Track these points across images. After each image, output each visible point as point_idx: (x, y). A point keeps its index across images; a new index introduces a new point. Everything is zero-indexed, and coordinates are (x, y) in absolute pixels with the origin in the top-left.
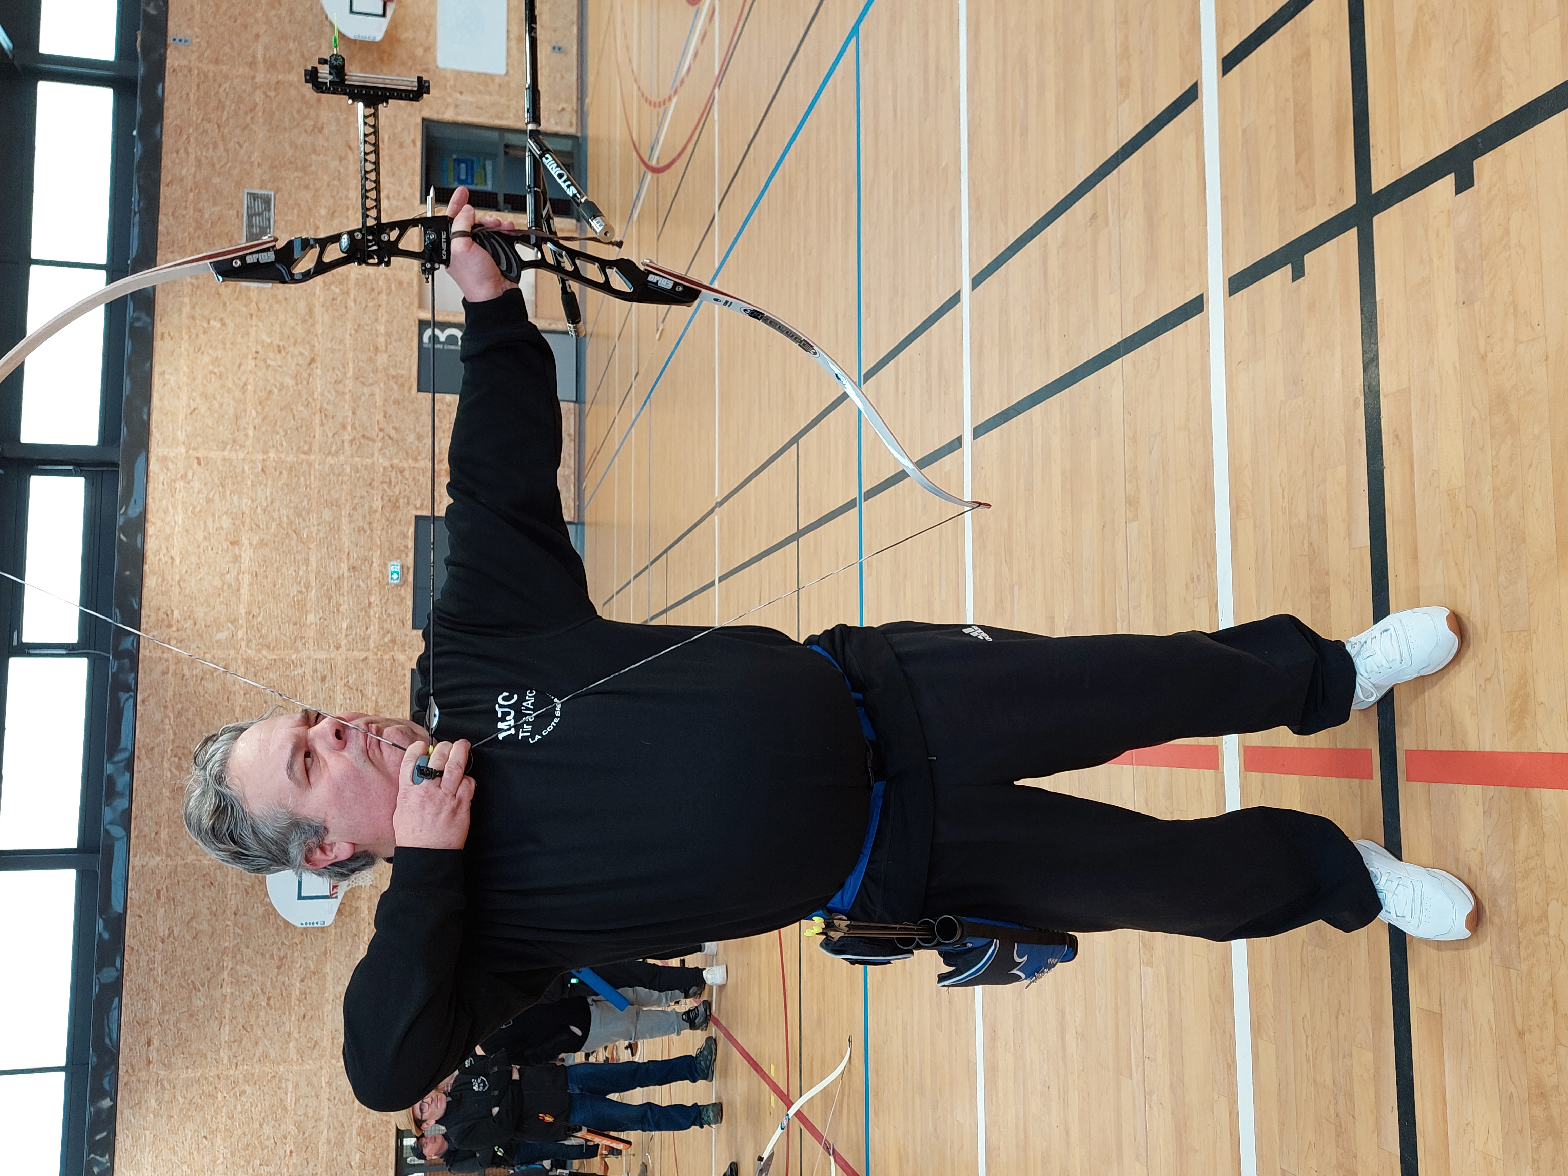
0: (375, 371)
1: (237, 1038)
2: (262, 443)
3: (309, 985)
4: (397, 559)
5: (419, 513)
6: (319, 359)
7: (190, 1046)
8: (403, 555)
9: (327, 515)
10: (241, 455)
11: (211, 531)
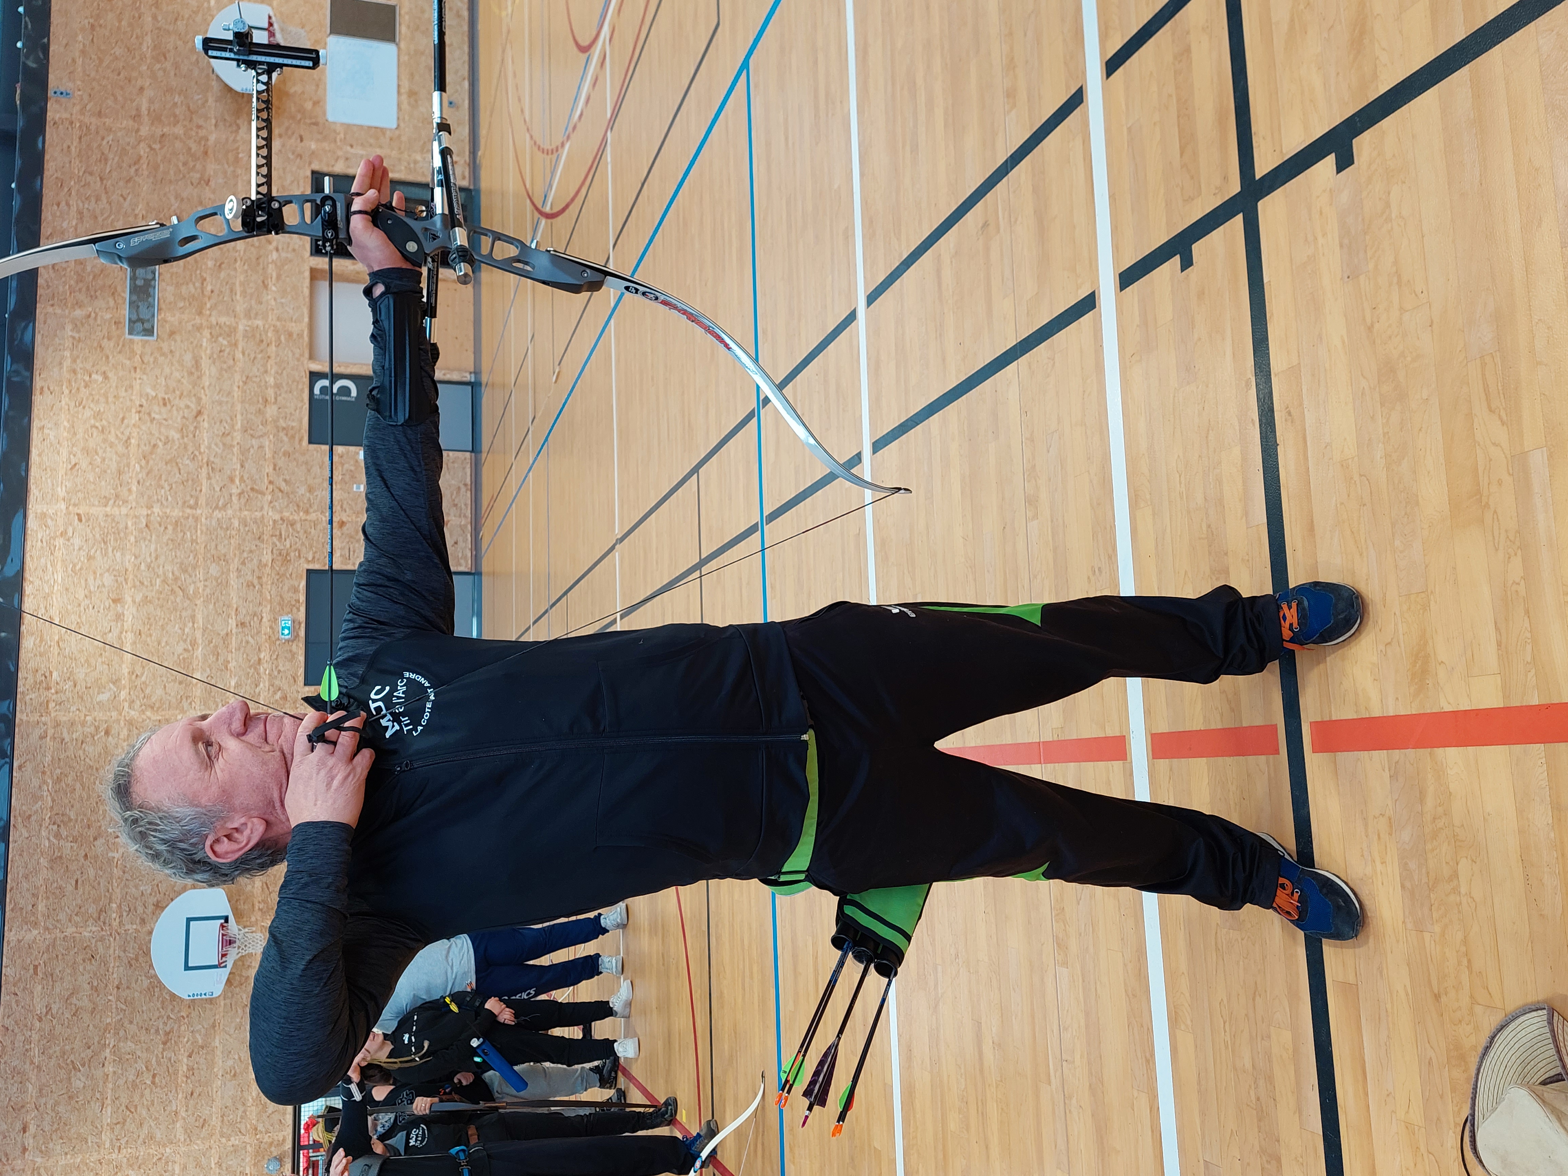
0: (265, 423)
1: (121, 1120)
2: (146, 497)
3: (198, 1059)
4: (287, 614)
5: (311, 567)
6: (206, 412)
7: (69, 1131)
8: (295, 610)
9: (214, 570)
10: (124, 511)
11: (92, 588)
